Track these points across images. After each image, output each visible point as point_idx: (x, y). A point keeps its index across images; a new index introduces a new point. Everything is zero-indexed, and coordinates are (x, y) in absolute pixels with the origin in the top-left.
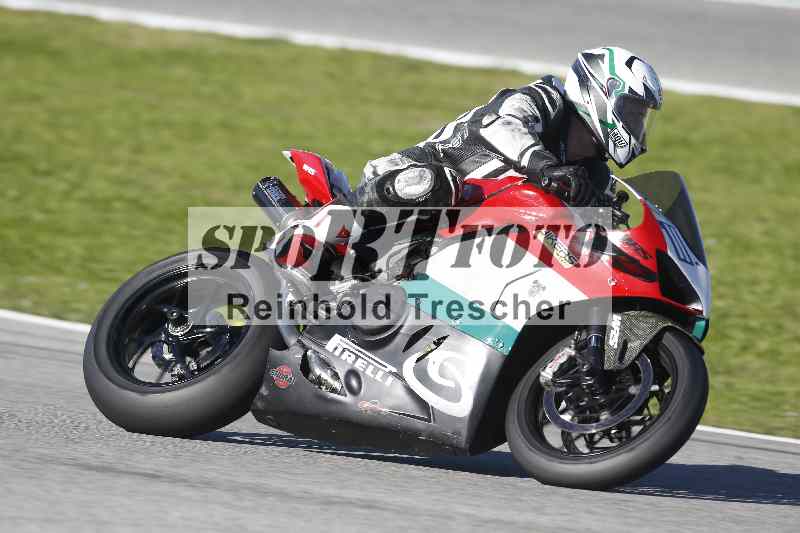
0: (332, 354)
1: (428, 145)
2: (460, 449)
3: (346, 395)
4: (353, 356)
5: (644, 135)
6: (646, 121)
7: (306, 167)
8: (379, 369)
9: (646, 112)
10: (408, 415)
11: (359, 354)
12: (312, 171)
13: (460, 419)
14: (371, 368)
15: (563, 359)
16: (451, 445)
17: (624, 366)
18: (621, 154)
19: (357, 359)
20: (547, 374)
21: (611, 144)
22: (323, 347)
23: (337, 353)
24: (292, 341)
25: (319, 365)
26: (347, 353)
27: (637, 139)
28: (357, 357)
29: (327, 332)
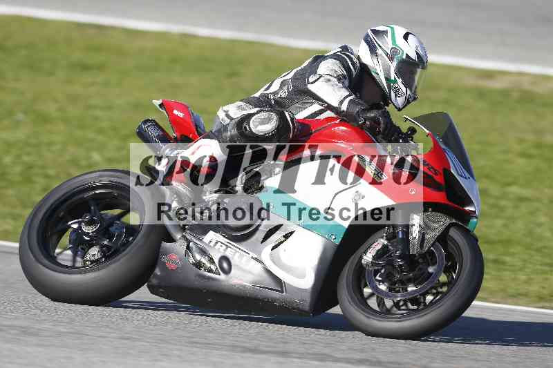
0: (208, 245)
1: (262, 95)
2: (305, 312)
3: (220, 275)
4: (224, 247)
5: (416, 88)
6: (417, 78)
7: (176, 112)
8: (243, 256)
9: (416, 71)
10: (267, 288)
11: (228, 245)
12: (181, 115)
13: (305, 290)
14: (237, 254)
15: (379, 247)
16: (298, 309)
17: (424, 252)
18: (400, 101)
19: (227, 248)
20: (368, 258)
21: (393, 94)
22: (201, 240)
23: (212, 244)
24: (178, 236)
25: (199, 253)
26: (219, 244)
27: (411, 91)
28: (227, 247)
29: (204, 230)
